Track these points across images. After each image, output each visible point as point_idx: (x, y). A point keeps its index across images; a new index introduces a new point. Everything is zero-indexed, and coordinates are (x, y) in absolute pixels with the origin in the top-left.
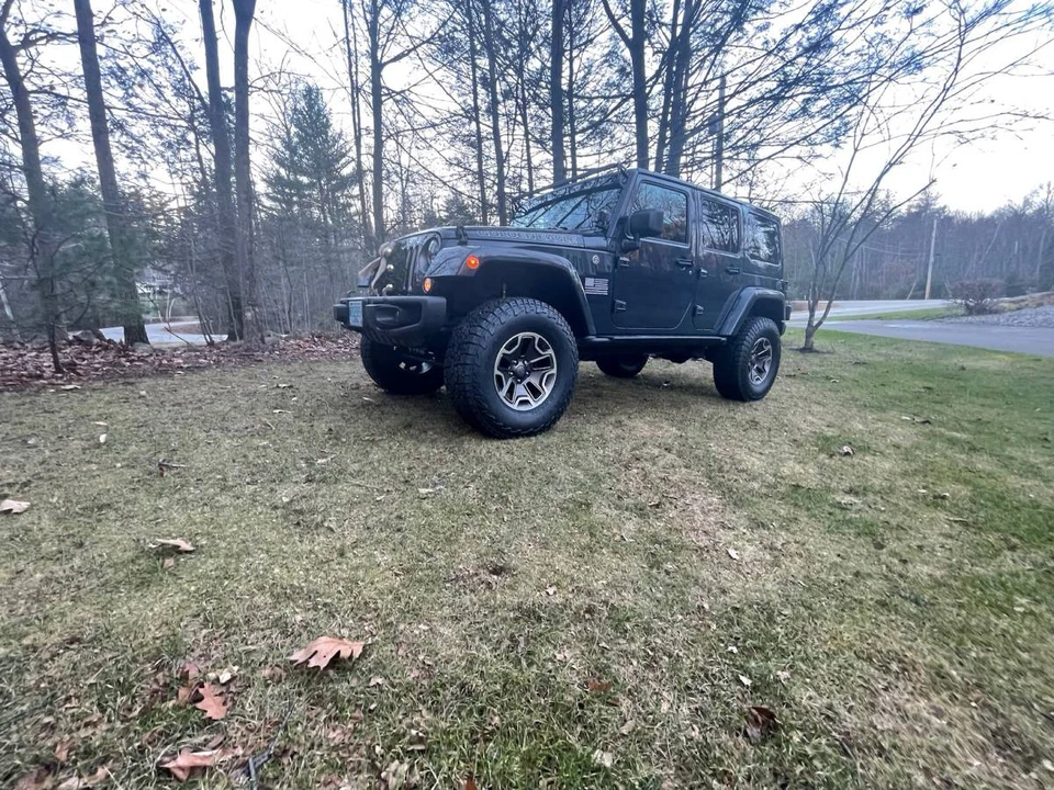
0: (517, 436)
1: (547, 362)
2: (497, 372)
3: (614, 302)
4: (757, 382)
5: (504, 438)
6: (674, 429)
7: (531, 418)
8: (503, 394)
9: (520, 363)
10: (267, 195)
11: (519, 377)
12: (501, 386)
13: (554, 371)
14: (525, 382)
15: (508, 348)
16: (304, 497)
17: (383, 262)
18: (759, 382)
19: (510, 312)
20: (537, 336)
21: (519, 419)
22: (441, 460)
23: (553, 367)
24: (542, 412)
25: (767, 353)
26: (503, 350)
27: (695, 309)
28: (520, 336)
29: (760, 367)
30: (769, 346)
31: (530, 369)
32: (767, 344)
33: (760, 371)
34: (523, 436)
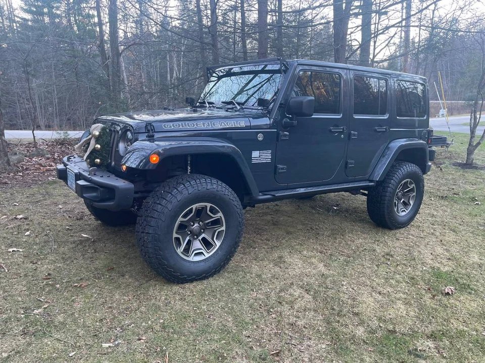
0: (192, 281)
1: (217, 222)
2: (175, 235)
3: (276, 167)
4: (402, 213)
5: (182, 283)
6: (322, 265)
7: (203, 267)
8: (180, 251)
9: (196, 225)
10: (22, 8)
11: (195, 235)
12: (179, 244)
13: (224, 228)
14: (200, 238)
15: (184, 216)
16: (19, 352)
17: (93, 142)
18: (404, 214)
19: (185, 192)
20: (209, 205)
21: (194, 268)
22: (127, 309)
23: (222, 226)
24: (213, 260)
25: (412, 190)
26: (180, 219)
27: (346, 163)
28: (194, 207)
29: (406, 201)
30: (413, 185)
31: (204, 229)
32: (411, 183)
33: (406, 204)
34: (197, 280)
